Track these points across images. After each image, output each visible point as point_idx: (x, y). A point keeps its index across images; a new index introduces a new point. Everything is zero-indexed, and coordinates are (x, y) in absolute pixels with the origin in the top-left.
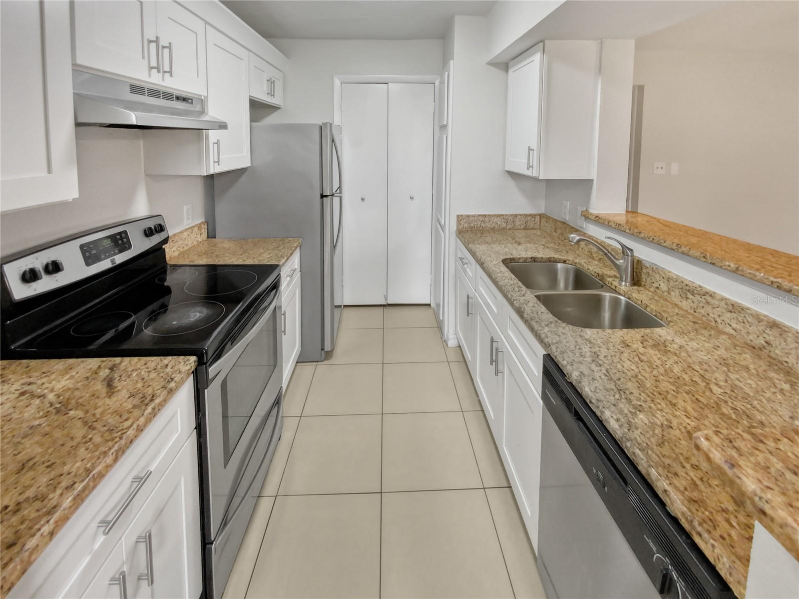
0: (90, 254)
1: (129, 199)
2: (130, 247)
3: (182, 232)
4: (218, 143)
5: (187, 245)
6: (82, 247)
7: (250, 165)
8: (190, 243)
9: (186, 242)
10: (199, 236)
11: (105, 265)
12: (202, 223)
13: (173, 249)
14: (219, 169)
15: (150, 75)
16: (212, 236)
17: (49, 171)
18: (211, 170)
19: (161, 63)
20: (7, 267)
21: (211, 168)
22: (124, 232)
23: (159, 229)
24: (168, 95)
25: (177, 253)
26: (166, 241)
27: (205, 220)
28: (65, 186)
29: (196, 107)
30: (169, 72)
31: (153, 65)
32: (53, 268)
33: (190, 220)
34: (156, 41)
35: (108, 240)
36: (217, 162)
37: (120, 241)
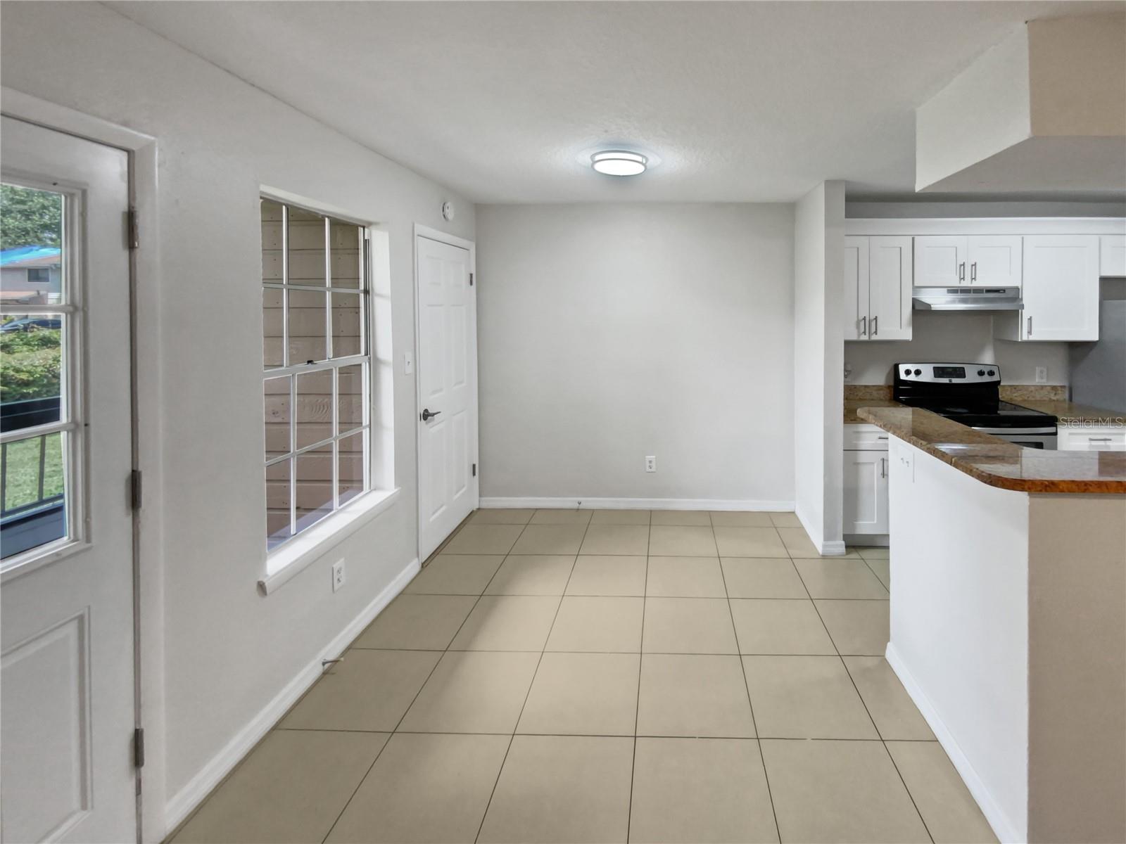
0: (939, 372)
1: (980, 349)
2: (965, 377)
3: (1030, 386)
4: (1030, 319)
5: (1033, 397)
6: (934, 368)
7: (1097, 339)
8: (1038, 396)
9: (1032, 394)
10: (1053, 395)
11: (945, 380)
12: (1063, 387)
13: (1015, 395)
14: (1032, 338)
15: (960, 282)
16: (1071, 399)
17: (901, 328)
18: (1025, 338)
19: (970, 275)
20: (900, 366)
21: (1025, 336)
22: (963, 368)
23: (991, 373)
24: (978, 291)
25: (1019, 399)
26: (999, 382)
27: (1066, 383)
28: (906, 334)
29: (1010, 294)
30: (975, 279)
31: (962, 277)
32: (918, 372)
33: (1044, 380)
34: (964, 265)
35: (951, 370)
36: (1030, 332)
37: (960, 373)
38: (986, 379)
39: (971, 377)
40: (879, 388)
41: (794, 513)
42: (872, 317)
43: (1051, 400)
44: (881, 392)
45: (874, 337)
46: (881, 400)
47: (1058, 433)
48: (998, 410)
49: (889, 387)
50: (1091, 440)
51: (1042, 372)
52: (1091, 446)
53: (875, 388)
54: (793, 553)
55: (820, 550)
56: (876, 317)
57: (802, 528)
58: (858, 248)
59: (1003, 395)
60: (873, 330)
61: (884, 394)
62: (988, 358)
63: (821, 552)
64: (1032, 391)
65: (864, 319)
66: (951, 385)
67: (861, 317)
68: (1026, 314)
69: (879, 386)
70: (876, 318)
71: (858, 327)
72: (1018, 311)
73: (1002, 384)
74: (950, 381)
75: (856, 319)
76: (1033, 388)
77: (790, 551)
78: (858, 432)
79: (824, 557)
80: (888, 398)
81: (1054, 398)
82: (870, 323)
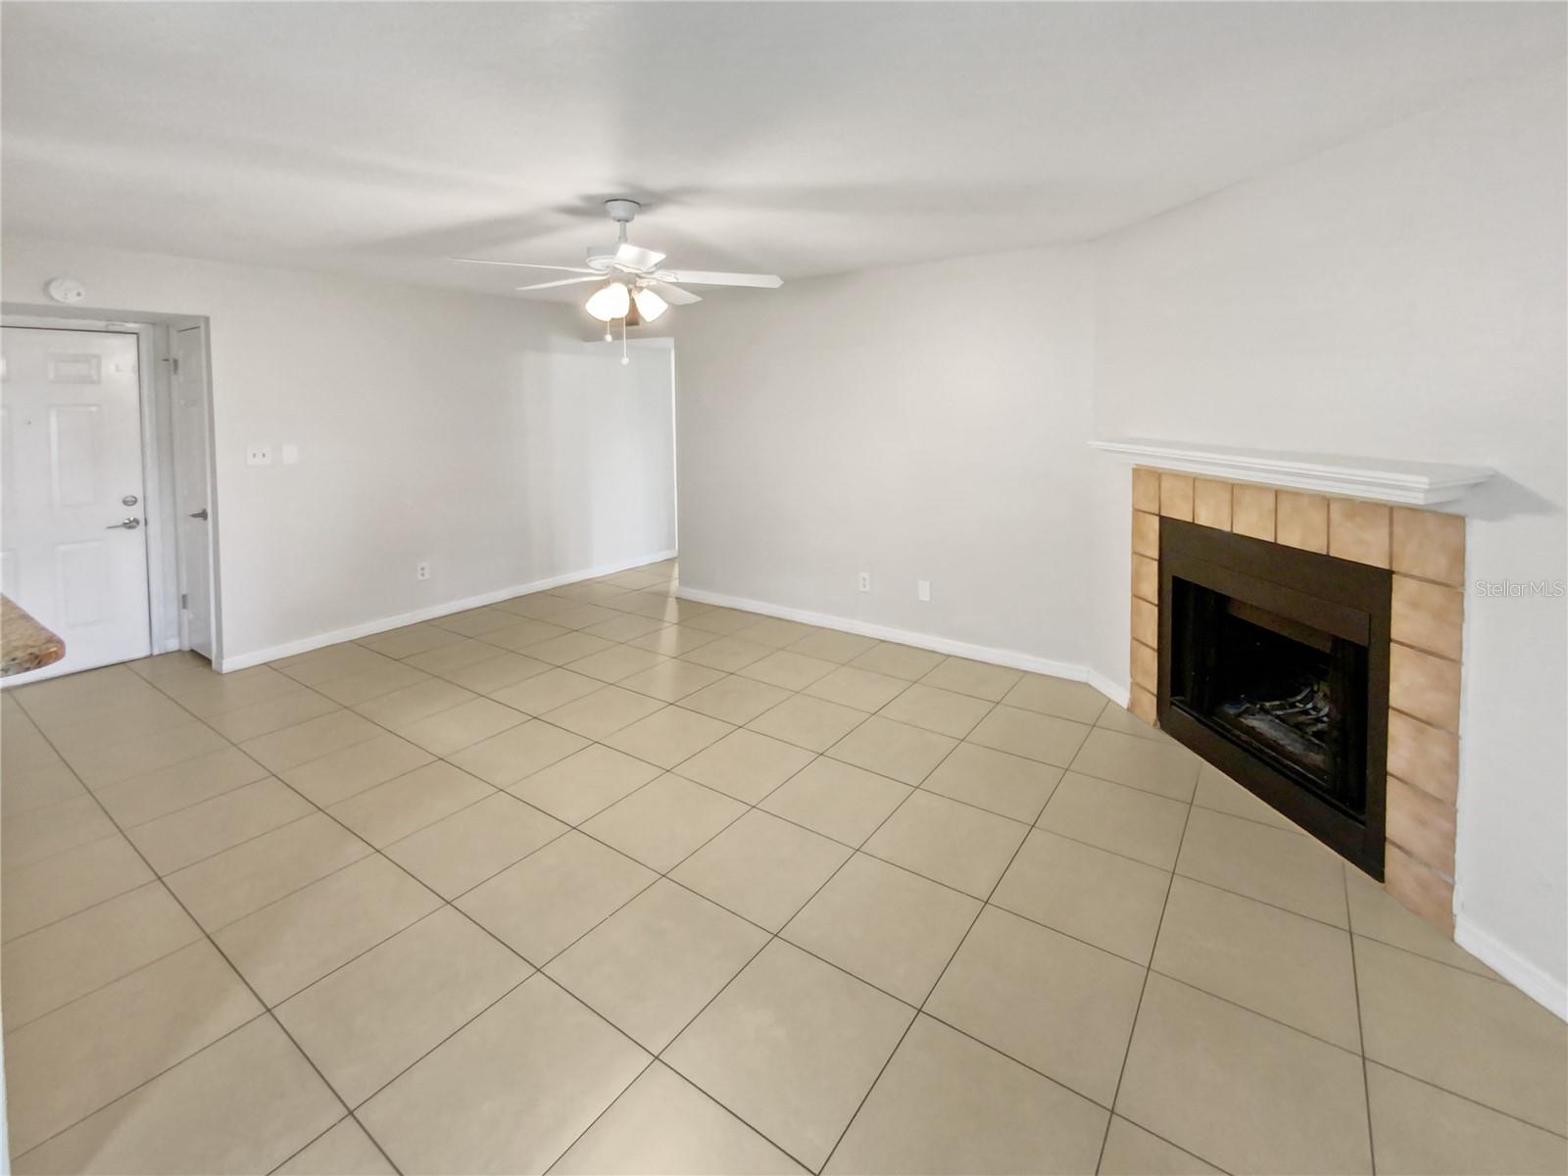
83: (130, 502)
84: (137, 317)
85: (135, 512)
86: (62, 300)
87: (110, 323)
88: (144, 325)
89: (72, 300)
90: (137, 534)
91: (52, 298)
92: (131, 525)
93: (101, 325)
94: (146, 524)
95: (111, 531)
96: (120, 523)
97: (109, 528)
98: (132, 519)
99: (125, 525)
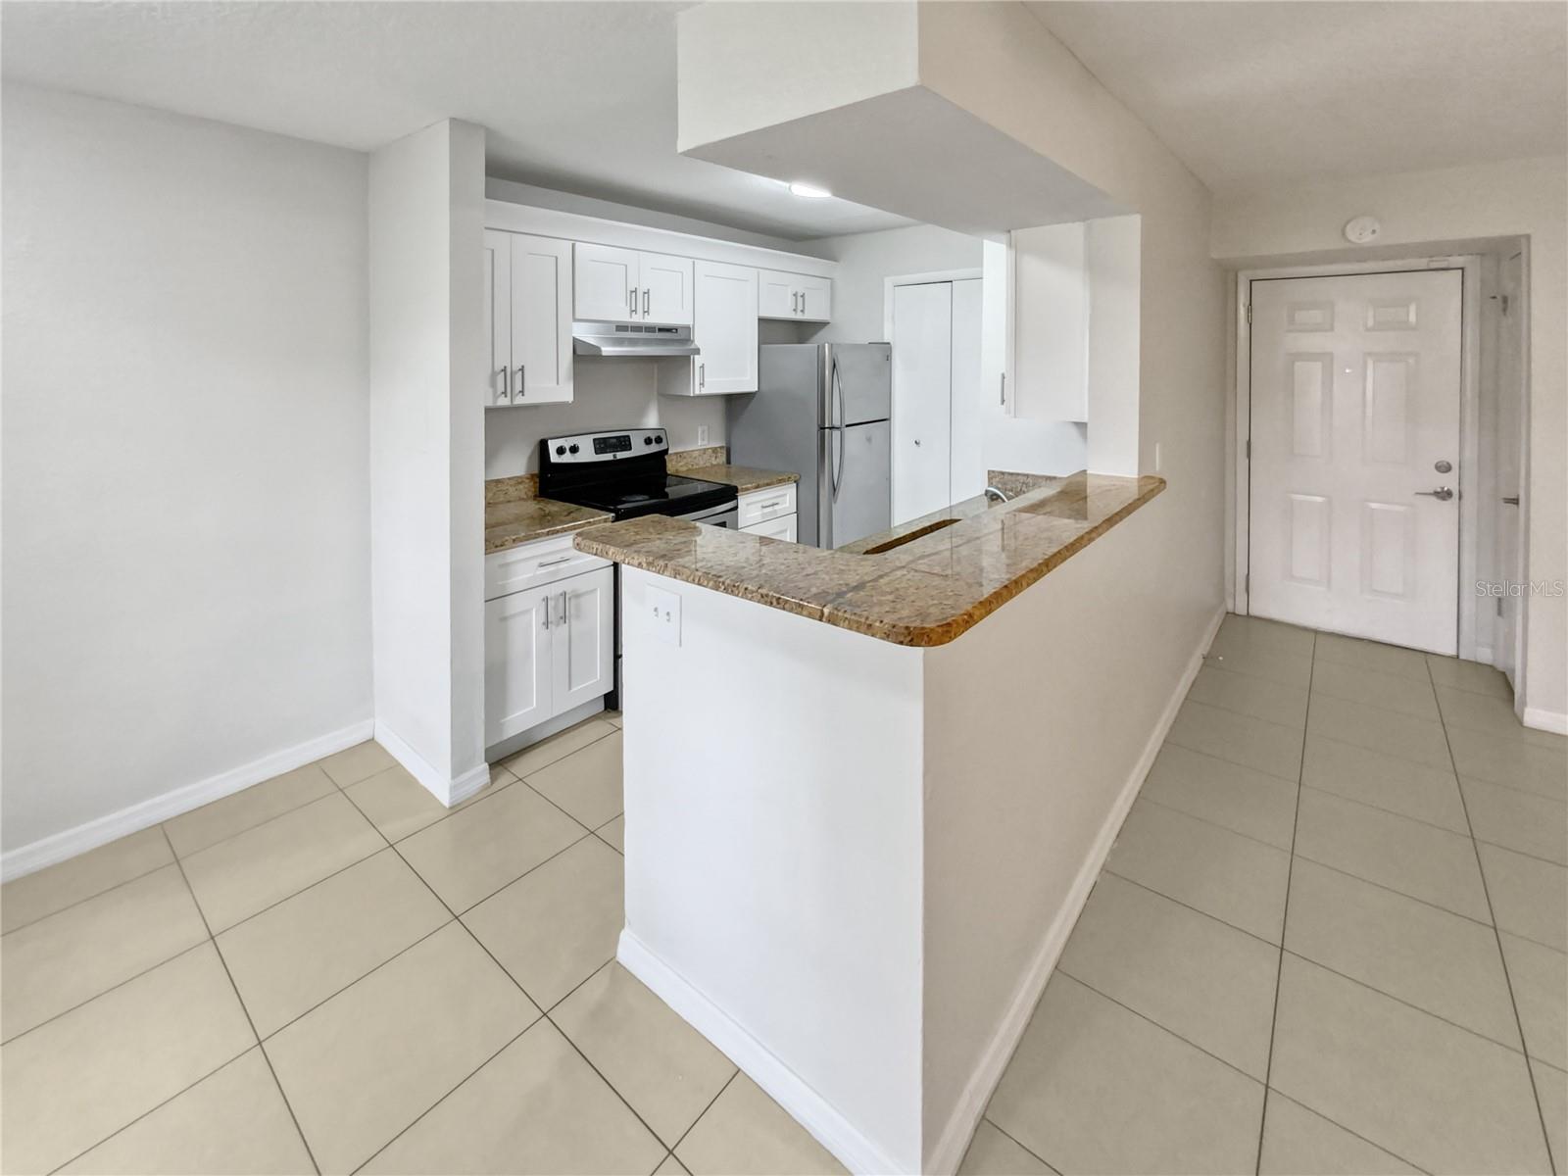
0: (601, 445)
1: (642, 412)
2: (630, 449)
3: (693, 451)
4: (702, 367)
5: (697, 464)
6: (594, 440)
7: (756, 389)
8: (702, 463)
9: (696, 461)
10: (713, 459)
11: (608, 457)
12: (721, 448)
13: (681, 464)
14: (705, 391)
15: (631, 317)
16: (729, 462)
17: (558, 383)
18: (697, 392)
19: (641, 306)
20: (549, 442)
21: (697, 390)
22: (628, 437)
23: (659, 440)
24: (650, 329)
25: (685, 469)
26: (666, 452)
27: (724, 445)
28: (565, 393)
29: (681, 335)
30: (648, 312)
31: (634, 309)
32: (574, 450)
33: (705, 442)
34: (635, 291)
35: (615, 440)
36: (702, 384)
37: (624, 443)
38: (654, 448)
39: (638, 449)
40: (518, 481)
41: (372, 740)
42: (516, 366)
43: (713, 466)
44: (521, 487)
45: (519, 400)
46: (521, 499)
47: (739, 506)
48: (665, 486)
49: (533, 476)
50: (763, 507)
51: (703, 432)
52: (763, 515)
53: (512, 482)
54: (392, 830)
55: (445, 799)
56: (523, 367)
57: (395, 767)
58: (493, 251)
59: (672, 466)
60: (518, 387)
61: (528, 488)
62: (652, 421)
63: (446, 802)
64: (695, 458)
65: (504, 370)
66: (616, 462)
67: (499, 367)
68: (698, 360)
69: (518, 477)
70: (522, 369)
71: (493, 384)
72: (689, 357)
73: (670, 452)
74: (615, 456)
75: (490, 371)
76: (696, 454)
77: (384, 829)
78: (507, 565)
79: (455, 809)
80: (530, 494)
81: (714, 463)
82: (510, 377)
83: (1444, 468)
84: (1464, 247)
85: (1449, 482)
86: (1357, 241)
87: (1432, 258)
88: (1470, 257)
89: (1367, 239)
90: (1449, 507)
91: (1349, 241)
92: (1444, 495)
93: (1423, 263)
94: (1460, 497)
95: (1418, 496)
96: (1432, 492)
97: (1417, 493)
98: (1446, 489)
99: (1436, 494)
